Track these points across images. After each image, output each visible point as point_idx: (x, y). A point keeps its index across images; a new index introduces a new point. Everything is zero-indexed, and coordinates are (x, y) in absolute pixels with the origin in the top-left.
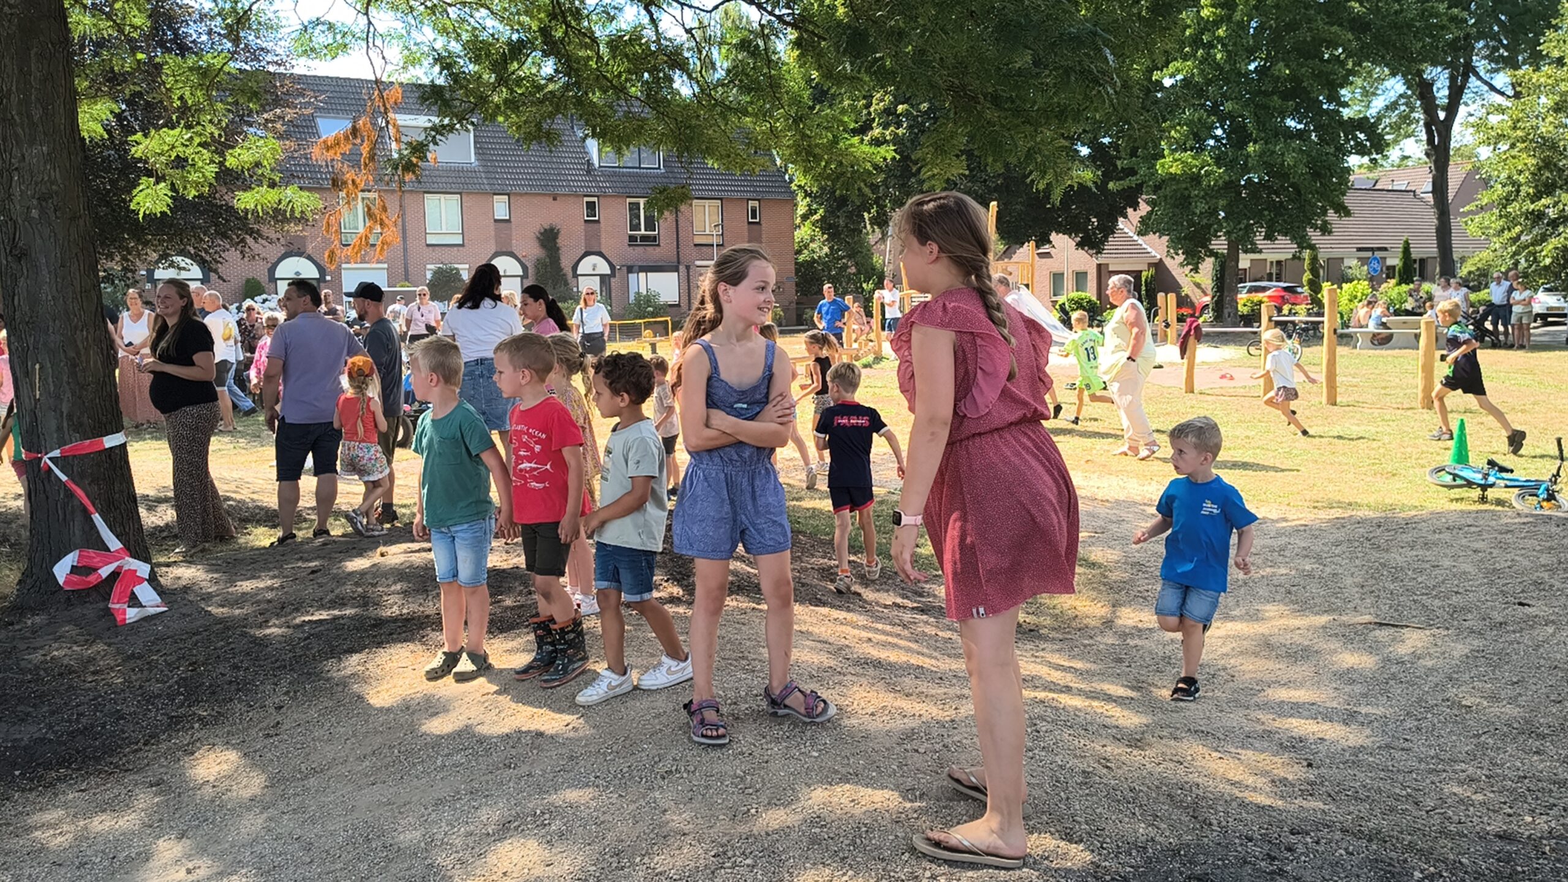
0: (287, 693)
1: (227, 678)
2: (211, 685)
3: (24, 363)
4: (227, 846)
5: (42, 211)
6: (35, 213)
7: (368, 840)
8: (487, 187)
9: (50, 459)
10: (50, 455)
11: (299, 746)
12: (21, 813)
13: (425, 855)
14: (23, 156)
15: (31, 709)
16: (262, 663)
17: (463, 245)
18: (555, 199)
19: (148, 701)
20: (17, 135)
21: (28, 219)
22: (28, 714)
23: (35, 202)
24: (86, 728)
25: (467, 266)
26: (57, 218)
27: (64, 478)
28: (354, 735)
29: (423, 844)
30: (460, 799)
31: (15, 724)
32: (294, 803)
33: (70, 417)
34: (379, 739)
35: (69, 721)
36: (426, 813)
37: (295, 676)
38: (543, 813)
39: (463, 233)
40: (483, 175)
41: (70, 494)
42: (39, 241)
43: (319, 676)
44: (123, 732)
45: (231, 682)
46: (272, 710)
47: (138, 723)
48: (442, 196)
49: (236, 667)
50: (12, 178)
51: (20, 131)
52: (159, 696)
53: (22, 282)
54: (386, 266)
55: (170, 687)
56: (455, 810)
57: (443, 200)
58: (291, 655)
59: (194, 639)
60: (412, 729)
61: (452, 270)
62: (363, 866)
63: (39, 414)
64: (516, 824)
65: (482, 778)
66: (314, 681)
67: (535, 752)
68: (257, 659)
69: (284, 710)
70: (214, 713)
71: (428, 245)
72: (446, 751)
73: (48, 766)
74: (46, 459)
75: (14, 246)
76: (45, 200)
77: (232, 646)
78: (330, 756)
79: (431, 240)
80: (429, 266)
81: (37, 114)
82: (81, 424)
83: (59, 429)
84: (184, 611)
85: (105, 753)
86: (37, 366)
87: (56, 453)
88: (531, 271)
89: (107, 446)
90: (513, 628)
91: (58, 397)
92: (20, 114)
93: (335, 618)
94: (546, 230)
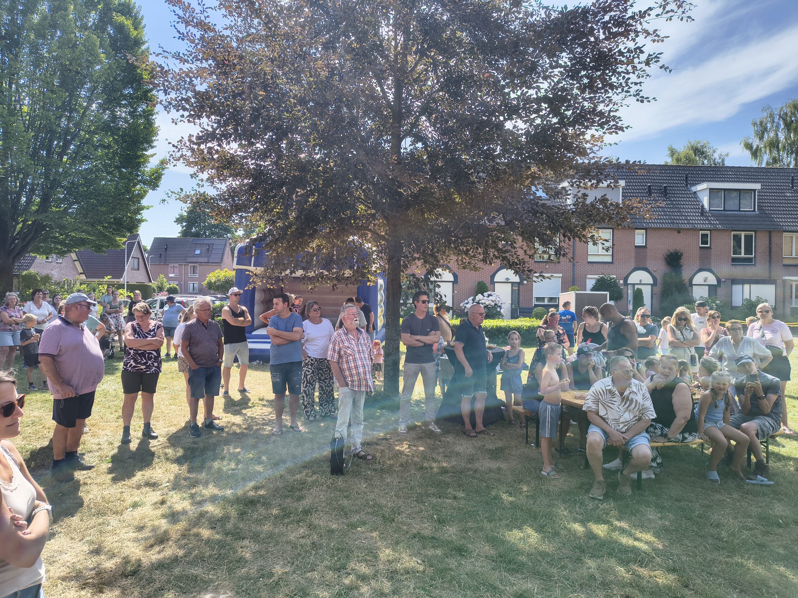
8: (631, 224)
17: (612, 263)
18: (679, 232)
39: (612, 255)
54: (561, 275)
71: (589, 262)
79: (591, 259)
88: (659, 282)
94: (671, 253)
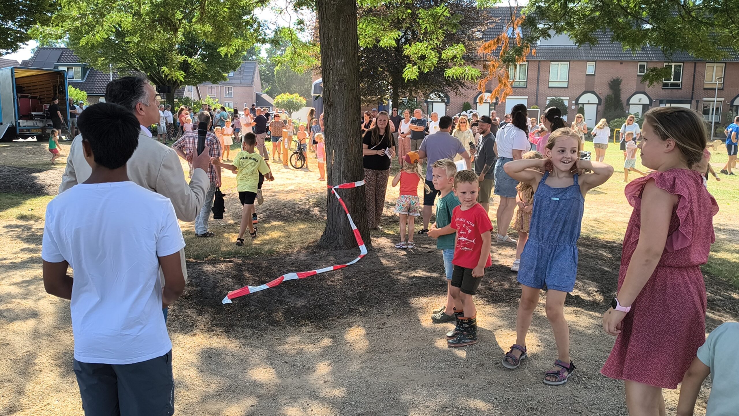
0: (393, 310)
1: (375, 296)
2: (369, 298)
3: (329, 149)
4: (342, 375)
5: (340, 87)
6: (337, 88)
7: (390, 393)
8: (584, 58)
9: (335, 189)
10: (335, 187)
11: (386, 337)
12: (286, 336)
13: (406, 410)
14: (334, 64)
15: (305, 292)
16: (391, 292)
17: (567, 88)
18: (621, 63)
19: (345, 299)
20: (333, 55)
21: (334, 90)
22: (303, 294)
23: (337, 83)
24: (320, 305)
25: (568, 98)
26: (345, 90)
27: (339, 197)
28: (408, 339)
29: (408, 404)
30: (433, 386)
31: (297, 297)
32: (373, 364)
33: (343, 172)
34: (416, 344)
35: (316, 301)
36: (417, 388)
37: (400, 302)
38: (462, 409)
39: (568, 82)
40: (583, 52)
41: (340, 205)
42: (338, 99)
43: (407, 304)
44: (333, 310)
45: (376, 298)
46: (385, 316)
47: (338, 308)
48: (560, 63)
49: (380, 292)
50: (330, 73)
51: (334, 53)
52: (349, 298)
53: (330, 116)
54: (527, 97)
55: (354, 294)
56: (429, 391)
57: (560, 65)
58: (402, 291)
59: (372, 274)
60: (431, 343)
61: (559, 100)
62: (382, 405)
63: (333, 171)
64: (448, 410)
65: (447, 379)
66: (405, 307)
67: (475, 373)
68: (389, 290)
69: (390, 317)
70: (365, 311)
71: (549, 88)
72: (438, 360)
73: (303, 318)
74: (333, 189)
75: (329, 101)
76: (341, 82)
77: (383, 281)
78: (396, 345)
79: (551, 85)
80: (548, 98)
81: (341, 46)
82: (347, 176)
83: (339, 177)
84: (373, 260)
85: (323, 318)
86: (334, 151)
87: (337, 187)
88: (603, 102)
89: (356, 186)
90: (499, 302)
91: (340, 164)
92: (334, 46)
93: (428, 278)
94: (614, 80)
